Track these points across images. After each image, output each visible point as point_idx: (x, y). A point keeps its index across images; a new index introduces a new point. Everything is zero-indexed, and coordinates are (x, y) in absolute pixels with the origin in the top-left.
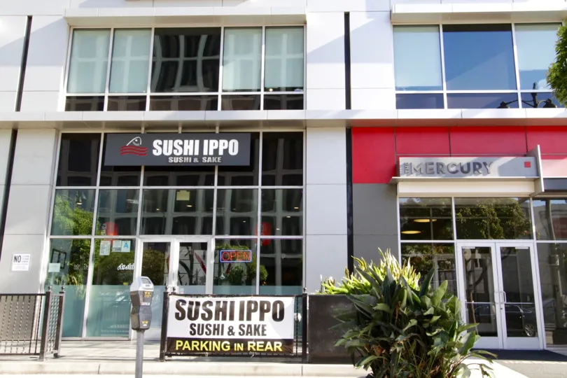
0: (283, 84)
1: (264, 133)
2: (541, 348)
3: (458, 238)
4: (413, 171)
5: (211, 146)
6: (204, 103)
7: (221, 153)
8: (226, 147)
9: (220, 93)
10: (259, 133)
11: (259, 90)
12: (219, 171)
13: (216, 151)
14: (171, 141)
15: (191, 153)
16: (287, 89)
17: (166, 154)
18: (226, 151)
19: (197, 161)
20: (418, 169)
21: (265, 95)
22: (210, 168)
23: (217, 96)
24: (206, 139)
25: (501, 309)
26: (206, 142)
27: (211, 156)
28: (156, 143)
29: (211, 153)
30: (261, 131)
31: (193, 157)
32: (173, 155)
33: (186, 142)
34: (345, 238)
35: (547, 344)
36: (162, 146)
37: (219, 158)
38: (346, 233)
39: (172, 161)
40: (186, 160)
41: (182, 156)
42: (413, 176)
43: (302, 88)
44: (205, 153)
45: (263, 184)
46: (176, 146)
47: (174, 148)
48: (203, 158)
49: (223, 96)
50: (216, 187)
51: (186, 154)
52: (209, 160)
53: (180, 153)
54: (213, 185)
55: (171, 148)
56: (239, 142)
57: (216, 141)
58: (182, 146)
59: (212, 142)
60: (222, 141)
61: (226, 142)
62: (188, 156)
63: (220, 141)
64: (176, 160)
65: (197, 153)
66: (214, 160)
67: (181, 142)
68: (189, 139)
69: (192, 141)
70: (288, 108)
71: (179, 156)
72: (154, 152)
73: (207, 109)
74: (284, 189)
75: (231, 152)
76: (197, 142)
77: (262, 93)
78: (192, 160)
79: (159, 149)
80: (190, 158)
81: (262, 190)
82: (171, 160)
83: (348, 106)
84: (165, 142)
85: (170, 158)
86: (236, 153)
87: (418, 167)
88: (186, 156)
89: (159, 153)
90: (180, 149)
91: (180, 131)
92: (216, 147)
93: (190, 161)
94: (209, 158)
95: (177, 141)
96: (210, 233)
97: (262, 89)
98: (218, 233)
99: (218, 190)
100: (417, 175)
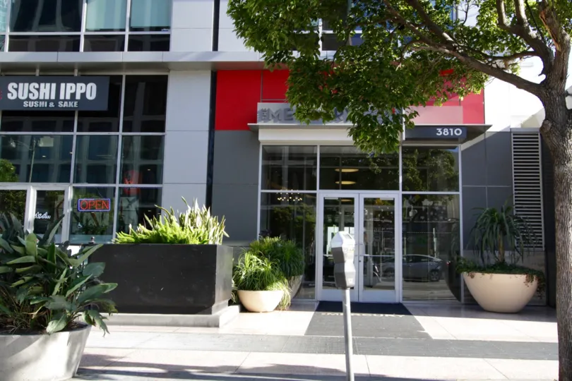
0: (147, 24)
1: (127, 76)
2: (397, 301)
3: (320, 188)
4: (271, 118)
5: (68, 89)
6: (63, 43)
7: (78, 97)
8: (83, 91)
9: (83, 33)
10: (122, 76)
11: (124, 30)
12: (79, 116)
13: (73, 95)
14: (27, 85)
15: (47, 98)
16: (152, 29)
17: (21, 97)
18: (83, 95)
19: (53, 106)
20: (275, 115)
21: (129, 35)
22: (69, 113)
23: (79, 36)
24: (63, 82)
25: (360, 261)
26: (63, 85)
27: (68, 101)
28: (11, 86)
29: (68, 97)
30: (124, 74)
31: (49, 101)
32: (28, 99)
33: (42, 85)
34: (204, 187)
35: (403, 298)
36: (17, 90)
37: (76, 103)
38: (205, 182)
39: (27, 105)
40: (42, 104)
41: (38, 100)
42: (271, 123)
43: (168, 28)
44: (62, 97)
45: (123, 131)
46: (32, 90)
47: (29, 92)
48: (59, 103)
49: (86, 37)
50: (75, 133)
51: (41, 98)
52: (66, 104)
53: (36, 97)
54: (73, 131)
55: (26, 91)
56: (97, 85)
57: (73, 85)
58: (38, 90)
59: (69, 85)
60: (79, 85)
61: (83, 85)
62: (44, 100)
63: (78, 84)
64: (31, 105)
65: (53, 97)
66: (71, 104)
67: (36, 85)
68: (45, 82)
69: (48, 85)
70: (152, 50)
71: (34, 101)
72: (9, 96)
73: (67, 50)
74: (142, 136)
75: (88, 97)
76: (54, 85)
77: (127, 33)
78: (48, 104)
79: (14, 92)
80: (46, 103)
81: (123, 136)
82: (25, 104)
83: (215, 48)
84: (21, 85)
85: (25, 103)
86: (93, 97)
87: (276, 113)
88: (42, 100)
89: (14, 98)
90: (36, 92)
91: (37, 73)
92: (73, 91)
93: (46, 106)
94: (66, 103)
95: (33, 84)
96: (68, 181)
97: (127, 29)
98: (77, 180)
99: (77, 136)
100: (275, 122)
